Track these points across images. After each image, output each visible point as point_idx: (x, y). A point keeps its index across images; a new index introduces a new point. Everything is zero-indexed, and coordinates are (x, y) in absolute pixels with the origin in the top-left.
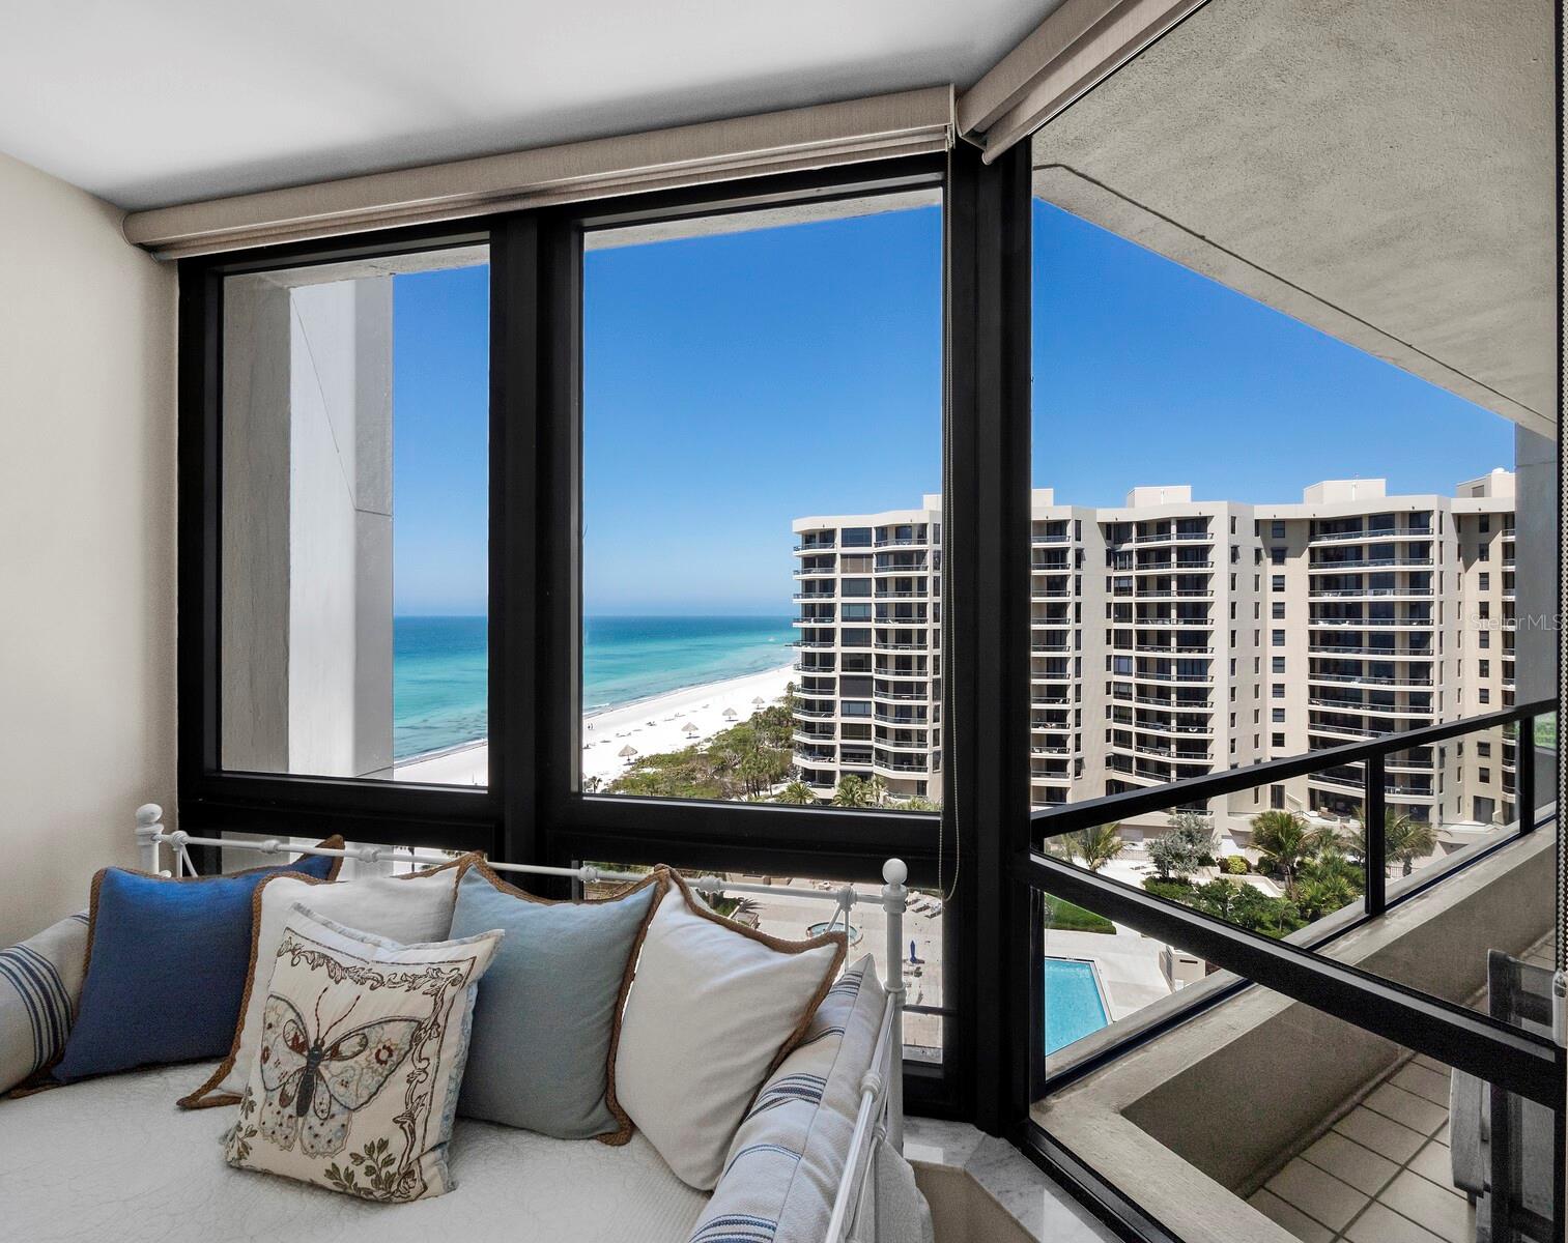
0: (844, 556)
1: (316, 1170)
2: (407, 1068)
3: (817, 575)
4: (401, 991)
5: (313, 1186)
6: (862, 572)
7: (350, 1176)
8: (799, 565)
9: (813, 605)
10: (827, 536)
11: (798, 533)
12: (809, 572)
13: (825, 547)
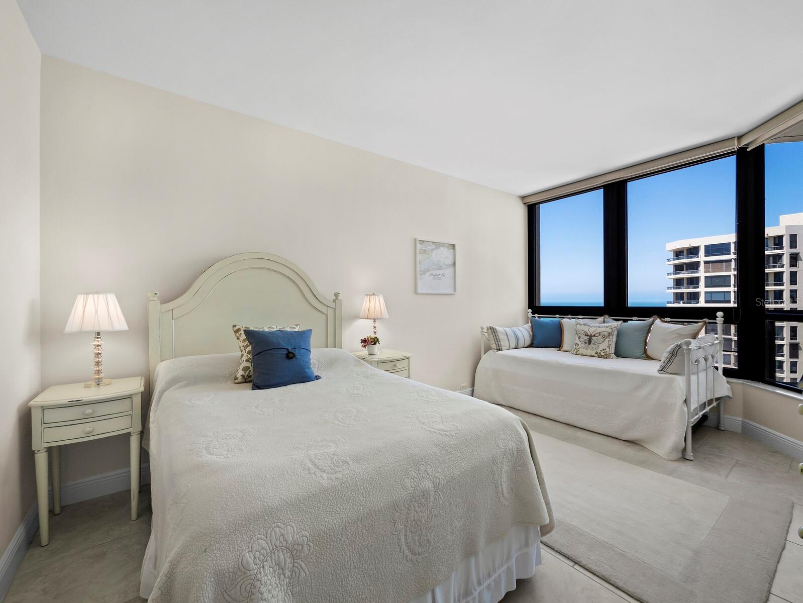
0: (706, 262)
1: (593, 353)
2: (607, 339)
3: (685, 275)
4: (605, 328)
5: (592, 356)
6: (723, 272)
7: (600, 353)
8: (671, 270)
9: (682, 294)
10: (693, 251)
11: (671, 251)
12: (679, 274)
13: (691, 258)
